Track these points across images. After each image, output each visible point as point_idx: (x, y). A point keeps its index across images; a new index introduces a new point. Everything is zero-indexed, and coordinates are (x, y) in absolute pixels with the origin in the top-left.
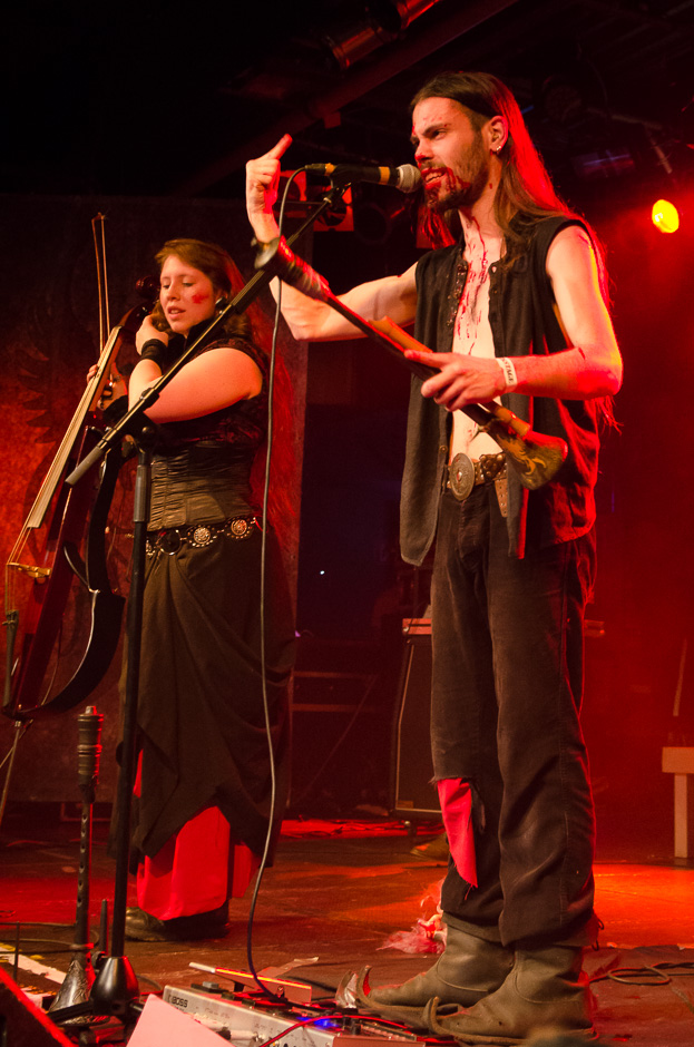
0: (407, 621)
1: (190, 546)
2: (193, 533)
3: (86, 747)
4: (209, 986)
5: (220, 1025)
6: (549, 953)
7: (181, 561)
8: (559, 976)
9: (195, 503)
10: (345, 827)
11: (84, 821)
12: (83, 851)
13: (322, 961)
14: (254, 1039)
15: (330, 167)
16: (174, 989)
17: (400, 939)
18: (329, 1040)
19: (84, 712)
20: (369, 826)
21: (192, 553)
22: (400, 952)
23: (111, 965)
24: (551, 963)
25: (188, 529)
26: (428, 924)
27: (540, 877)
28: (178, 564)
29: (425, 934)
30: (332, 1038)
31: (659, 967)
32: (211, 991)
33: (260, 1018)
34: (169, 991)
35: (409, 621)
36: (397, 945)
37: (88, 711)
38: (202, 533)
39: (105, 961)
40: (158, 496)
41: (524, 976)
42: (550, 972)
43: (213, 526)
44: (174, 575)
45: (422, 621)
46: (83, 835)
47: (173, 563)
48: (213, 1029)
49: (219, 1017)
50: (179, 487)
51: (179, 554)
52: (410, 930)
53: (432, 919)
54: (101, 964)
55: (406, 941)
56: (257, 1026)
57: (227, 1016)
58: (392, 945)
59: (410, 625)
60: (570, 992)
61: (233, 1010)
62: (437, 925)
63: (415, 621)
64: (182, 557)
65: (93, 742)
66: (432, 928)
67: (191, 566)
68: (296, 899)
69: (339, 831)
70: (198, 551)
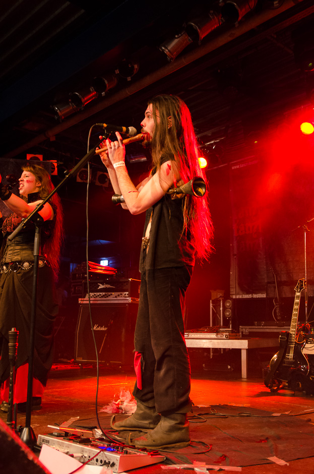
0: (80, 299)
1: (22, 269)
2: (23, 264)
3: (12, 344)
4: (56, 434)
5: (66, 451)
6: (173, 416)
7: (18, 275)
8: (176, 424)
9: (24, 254)
10: (58, 366)
11: (11, 373)
12: (11, 385)
13: (82, 418)
14: (82, 457)
15: (105, 125)
16: (42, 436)
17: (106, 408)
18: (118, 457)
19: (11, 330)
20: (66, 366)
21: (22, 271)
22: (106, 413)
23: (25, 431)
24: (174, 419)
25: (21, 262)
26: (117, 403)
27: (168, 388)
28: (17, 276)
29: (115, 407)
30: (119, 457)
31: (199, 415)
32: (57, 436)
33: (84, 448)
34: (40, 437)
35: (81, 299)
36: (105, 411)
37: (13, 330)
38: (26, 264)
39: (23, 429)
40: (10, 250)
41: (165, 424)
42: (173, 423)
43: (31, 262)
44: (16, 280)
45: (85, 299)
46: (11, 379)
47: (15, 275)
48: (64, 453)
49: (64, 447)
50: (18, 247)
51: (18, 272)
52: (108, 405)
53: (118, 401)
54: (21, 430)
55: (108, 409)
56: (83, 451)
57: (68, 447)
58: (103, 411)
59: (81, 300)
60: (180, 429)
61: (71, 445)
62: (120, 403)
63: (83, 299)
64: (19, 273)
65: (15, 342)
66: (118, 404)
67: (22, 276)
68: (57, 393)
69: (57, 368)
70: (25, 271)
